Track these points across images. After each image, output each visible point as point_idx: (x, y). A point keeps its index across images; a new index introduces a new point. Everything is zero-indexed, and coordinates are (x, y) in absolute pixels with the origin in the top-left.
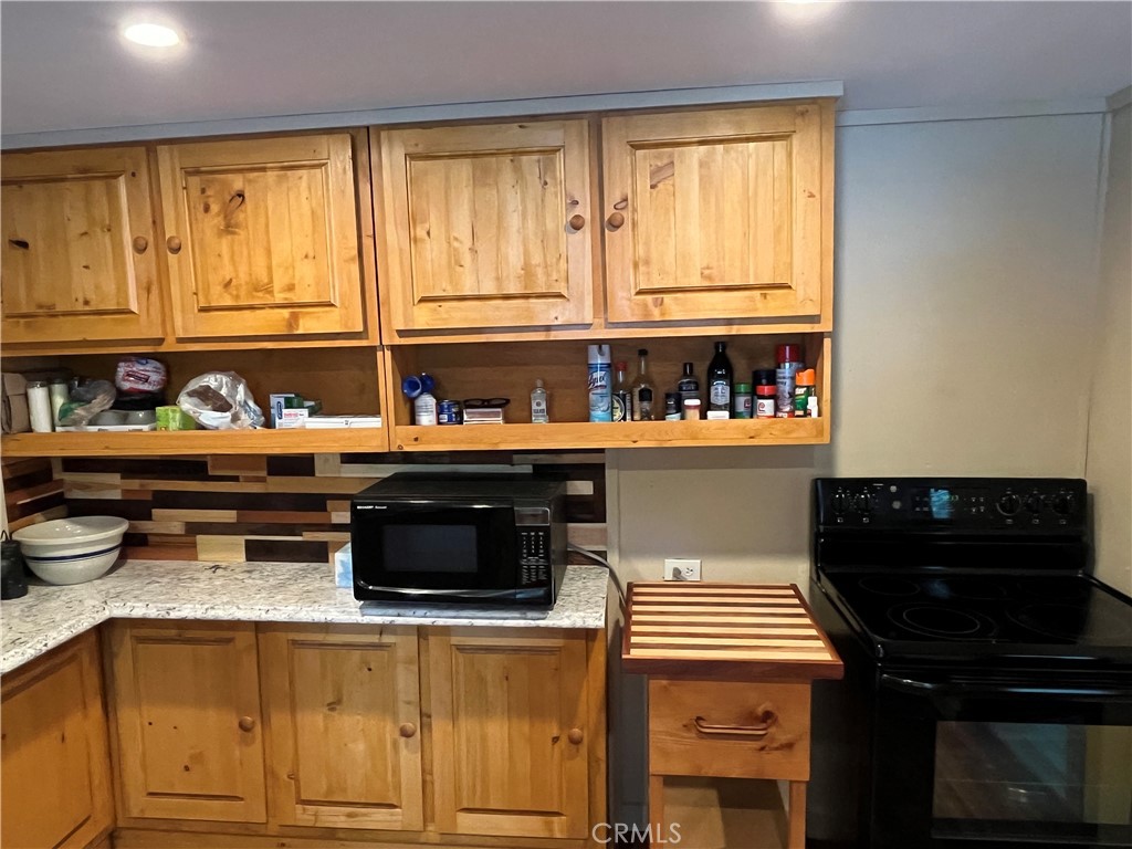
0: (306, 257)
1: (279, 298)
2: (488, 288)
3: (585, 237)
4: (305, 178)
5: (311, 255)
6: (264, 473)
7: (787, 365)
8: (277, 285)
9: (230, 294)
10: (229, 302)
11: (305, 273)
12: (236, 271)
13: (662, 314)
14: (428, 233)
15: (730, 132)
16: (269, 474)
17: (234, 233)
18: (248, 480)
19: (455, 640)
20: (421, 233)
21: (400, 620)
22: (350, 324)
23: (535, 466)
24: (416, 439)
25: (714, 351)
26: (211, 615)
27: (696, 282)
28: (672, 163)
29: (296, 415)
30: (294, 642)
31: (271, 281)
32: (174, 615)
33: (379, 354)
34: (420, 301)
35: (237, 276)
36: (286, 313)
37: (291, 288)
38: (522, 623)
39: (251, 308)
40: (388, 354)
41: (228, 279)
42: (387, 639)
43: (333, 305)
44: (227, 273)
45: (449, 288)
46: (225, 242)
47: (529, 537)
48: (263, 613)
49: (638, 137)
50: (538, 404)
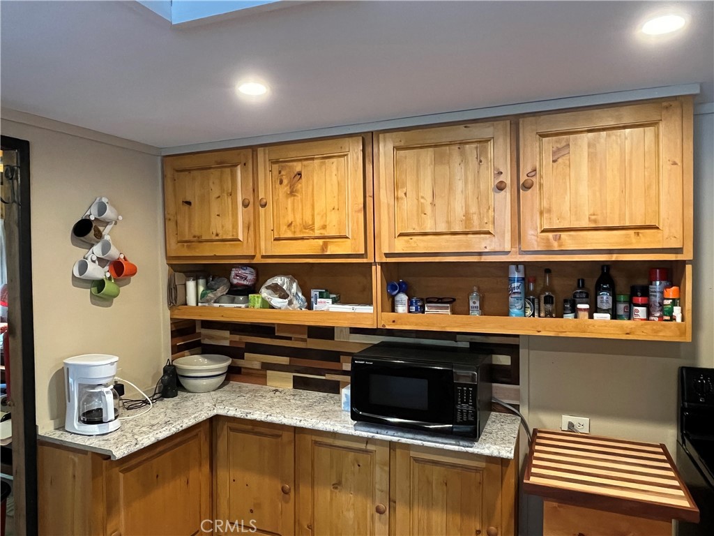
0: (334, 209)
1: (317, 233)
2: (442, 228)
3: (507, 195)
4: (335, 164)
5: (336, 208)
6: (306, 337)
7: (658, 283)
8: (317, 225)
9: (291, 230)
10: (290, 235)
11: (333, 219)
12: (295, 217)
13: (560, 246)
14: (405, 194)
15: (612, 123)
16: (308, 337)
17: (295, 196)
18: (297, 339)
19: (413, 454)
20: (401, 194)
21: (378, 436)
22: (357, 249)
23: (471, 343)
24: (394, 321)
25: (600, 272)
26: (270, 419)
27: (585, 224)
28: (569, 145)
29: (325, 302)
30: (316, 442)
31: (313, 223)
32: (249, 417)
33: (374, 267)
34: (399, 236)
35: (295, 221)
36: (321, 242)
37: (324, 227)
38: (456, 448)
39: (302, 239)
40: (379, 267)
41: (290, 222)
42: (370, 447)
43: (347, 238)
44: (290, 218)
45: (416, 227)
46: (290, 200)
47: (462, 390)
48: (298, 421)
49: (543, 130)
50: (474, 303)
